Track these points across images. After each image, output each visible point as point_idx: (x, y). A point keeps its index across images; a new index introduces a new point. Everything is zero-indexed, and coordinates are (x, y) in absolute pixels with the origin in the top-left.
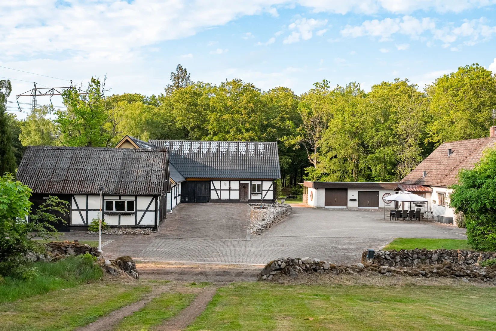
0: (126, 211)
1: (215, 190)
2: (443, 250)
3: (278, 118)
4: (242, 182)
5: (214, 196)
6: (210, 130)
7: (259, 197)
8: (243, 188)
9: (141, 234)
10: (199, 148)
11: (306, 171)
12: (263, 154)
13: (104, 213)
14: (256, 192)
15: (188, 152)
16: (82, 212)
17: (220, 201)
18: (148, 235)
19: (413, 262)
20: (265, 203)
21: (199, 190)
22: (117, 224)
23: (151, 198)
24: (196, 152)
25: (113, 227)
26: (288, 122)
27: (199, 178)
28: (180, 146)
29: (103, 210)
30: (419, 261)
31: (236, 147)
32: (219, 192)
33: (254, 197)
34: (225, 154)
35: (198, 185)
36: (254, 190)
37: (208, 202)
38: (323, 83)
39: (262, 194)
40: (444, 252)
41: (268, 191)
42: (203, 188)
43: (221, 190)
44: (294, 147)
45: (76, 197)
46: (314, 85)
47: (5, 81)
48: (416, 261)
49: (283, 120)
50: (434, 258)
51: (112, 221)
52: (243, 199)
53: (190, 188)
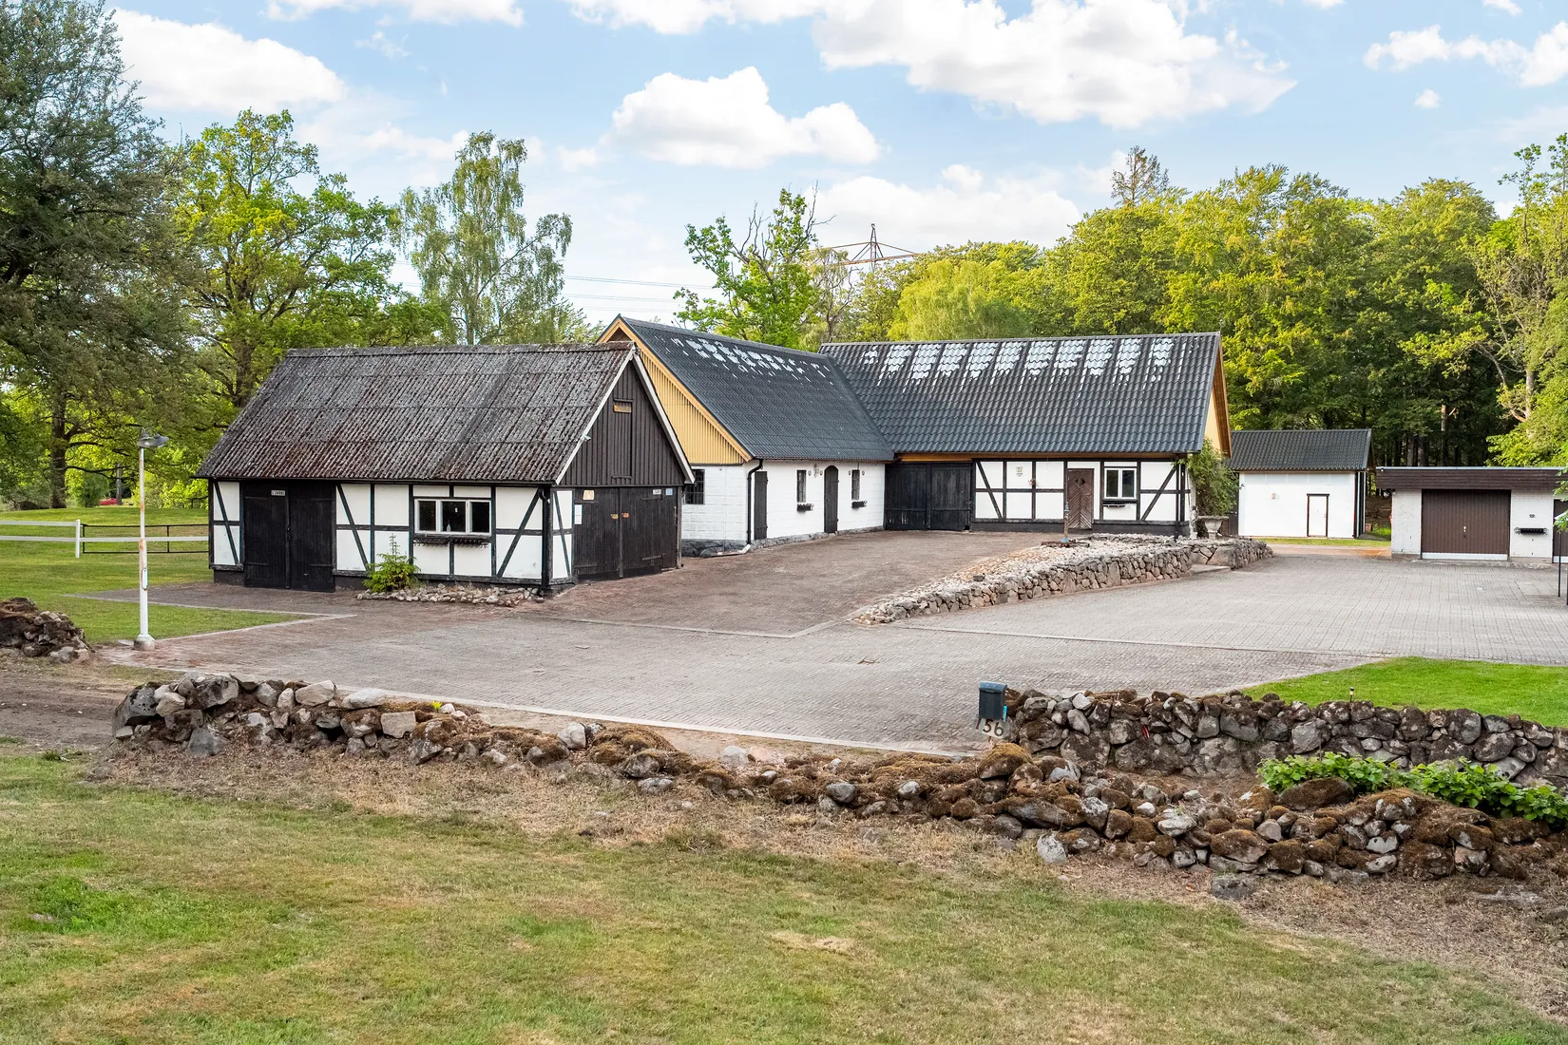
0: (468, 531)
1: (989, 490)
2: (1352, 706)
3: (1399, 276)
4: (1072, 465)
5: (984, 508)
6: (1170, 326)
7: (1128, 514)
8: (1076, 486)
9: (488, 603)
10: (960, 363)
11: (1493, 445)
12: (1162, 374)
13: (414, 539)
14: (1120, 496)
15: (926, 375)
16: (360, 533)
17: (1001, 524)
18: (509, 606)
19: (1197, 752)
20: (1145, 532)
21: (939, 492)
22: (445, 571)
23: (531, 494)
24: (948, 374)
25: (434, 580)
26: (1432, 287)
27: (935, 453)
28: (907, 358)
29: (410, 528)
30: (1229, 746)
31: (1080, 353)
32: (998, 497)
33: (1111, 514)
34: (1037, 376)
35: (938, 476)
36: (1113, 491)
37: (967, 528)
38: (1557, 146)
39: (1137, 502)
40: (1357, 716)
41: (1159, 493)
42: (952, 484)
43: (1005, 491)
44: (1445, 368)
45: (346, 489)
46: (1518, 154)
47: (556, 216)
48: (1209, 749)
49: (1416, 280)
50: (1302, 738)
51: (431, 561)
52: (1076, 524)
53: (913, 485)
